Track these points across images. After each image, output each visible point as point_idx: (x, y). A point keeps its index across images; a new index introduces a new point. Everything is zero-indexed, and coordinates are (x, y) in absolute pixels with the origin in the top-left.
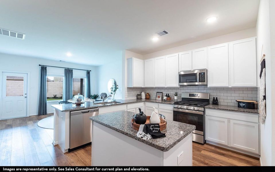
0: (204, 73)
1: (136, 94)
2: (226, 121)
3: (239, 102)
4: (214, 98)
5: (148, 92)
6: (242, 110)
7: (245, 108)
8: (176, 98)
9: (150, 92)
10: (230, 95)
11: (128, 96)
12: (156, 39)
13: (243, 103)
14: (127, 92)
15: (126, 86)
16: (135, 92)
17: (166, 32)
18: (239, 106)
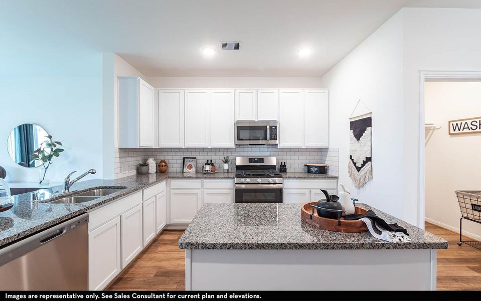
0: (276, 127)
1: (136, 163)
2: (307, 192)
3: (309, 167)
4: (282, 163)
5: (161, 158)
6: (314, 175)
7: (317, 173)
8: (226, 166)
9: (167, 157)
10: (296, 158)
11: (121, 171)
12: (209, 52)
13: (316, 167)
14: (118, 160)
15: (117, 145)
16: (133, 159)
17: (236, 46)
18: (309, 171)
